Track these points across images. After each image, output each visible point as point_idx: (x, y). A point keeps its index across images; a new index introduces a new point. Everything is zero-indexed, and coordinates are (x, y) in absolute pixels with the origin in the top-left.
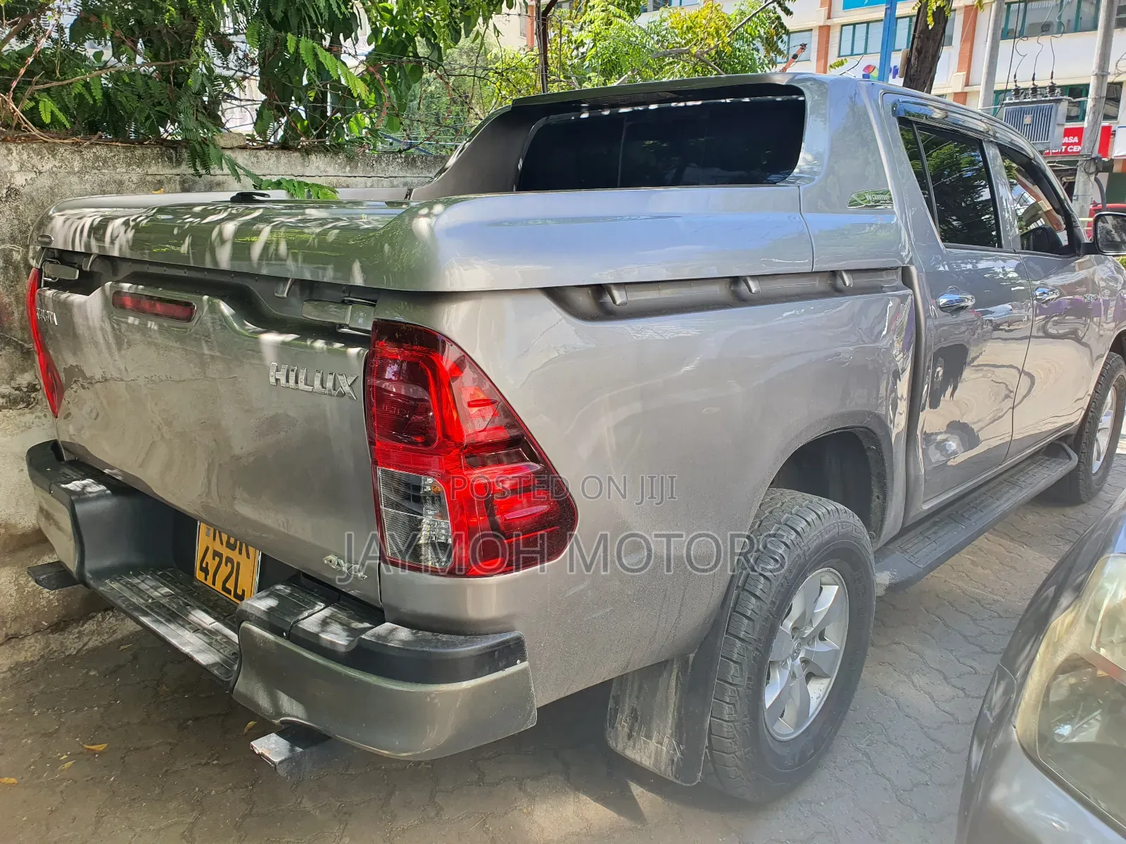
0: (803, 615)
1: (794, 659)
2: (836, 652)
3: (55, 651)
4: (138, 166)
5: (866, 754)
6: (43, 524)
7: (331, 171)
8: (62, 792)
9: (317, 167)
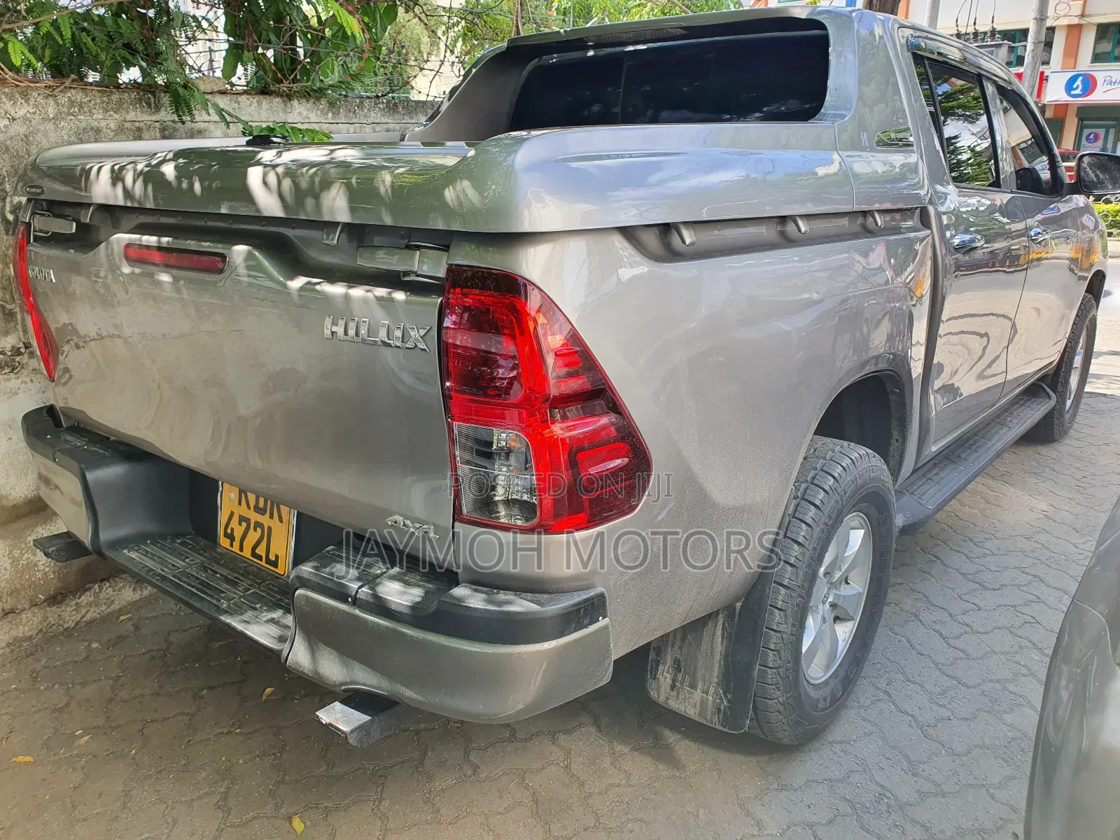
0: (836, 558)
1: (824, 603)
2: (860, 594)
3: (54, 625)
4: (116, 112)
5: (886, 692)
6: (44, 492)
7: (313, 118)
8: (83, 768)
9: (300, 113)
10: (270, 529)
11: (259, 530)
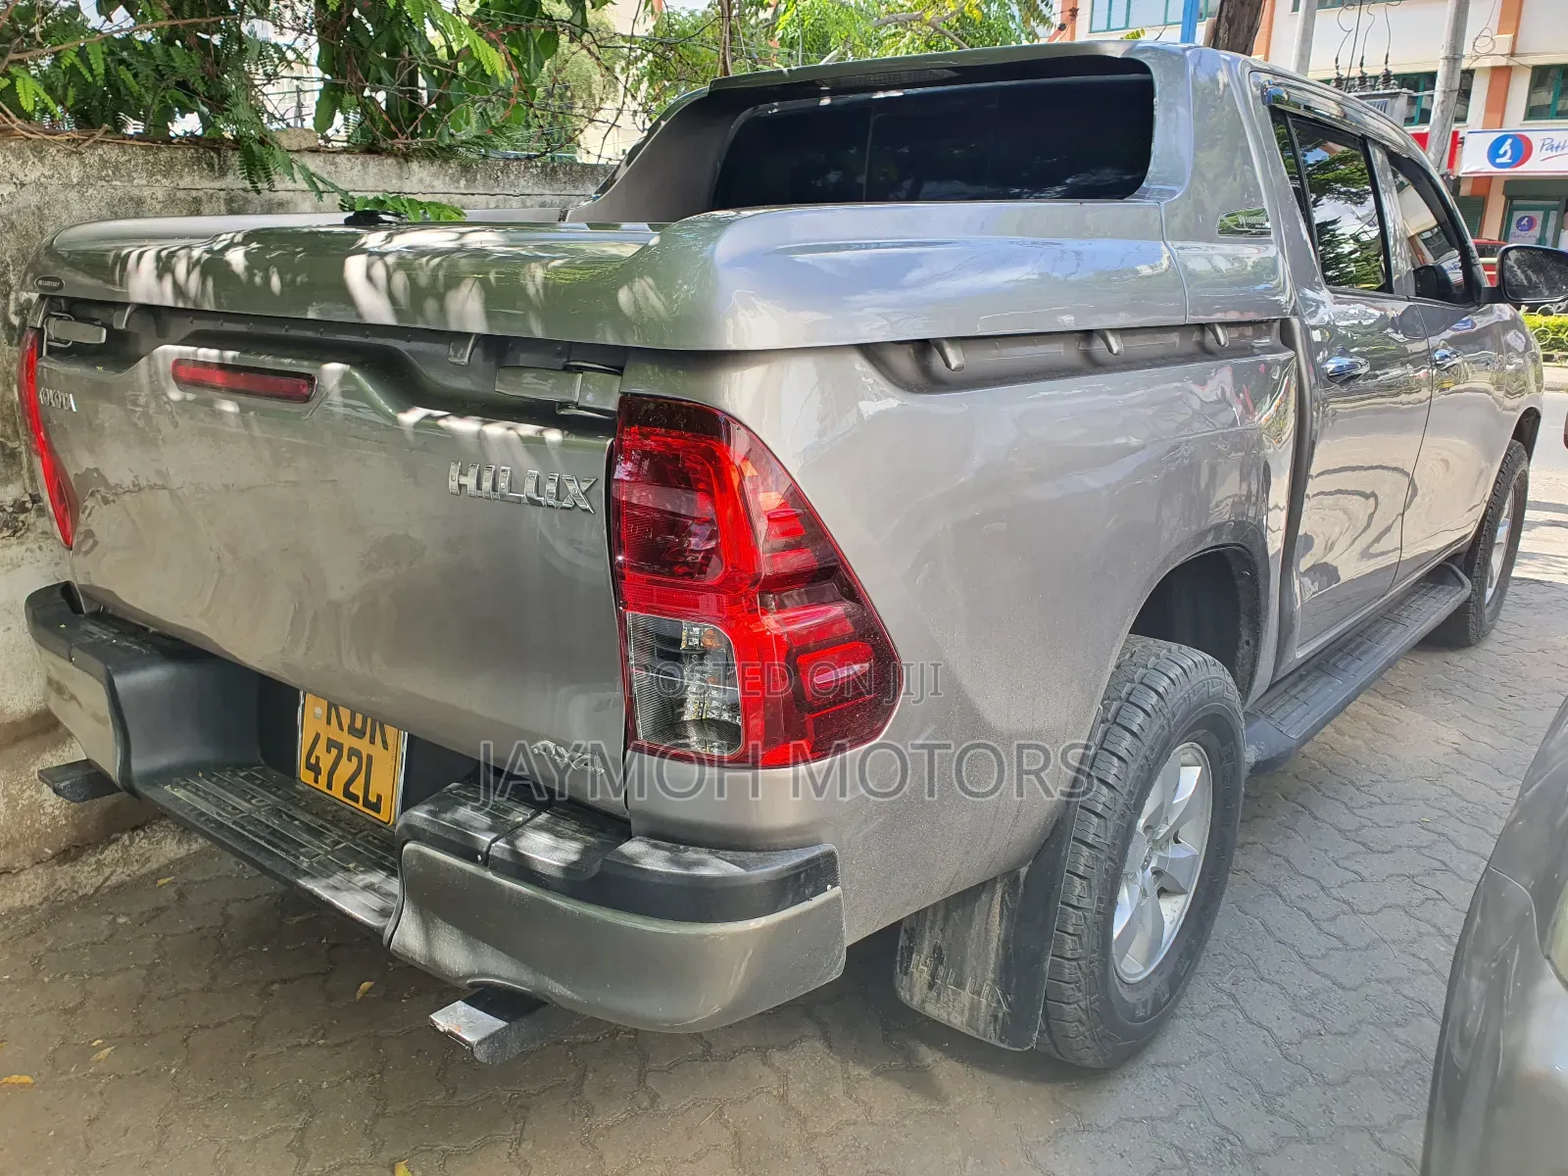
0: (1161, 807)
1: (1144, 869)
2: (1195, 857)
3: (64, 891)
4: (165, 176)
5: (1231, 996)
6: (55, 705)
7: (439, 185)
8: (101, 1093)
9: (421, 181)
10: (370, 757)
11: (355, 759)
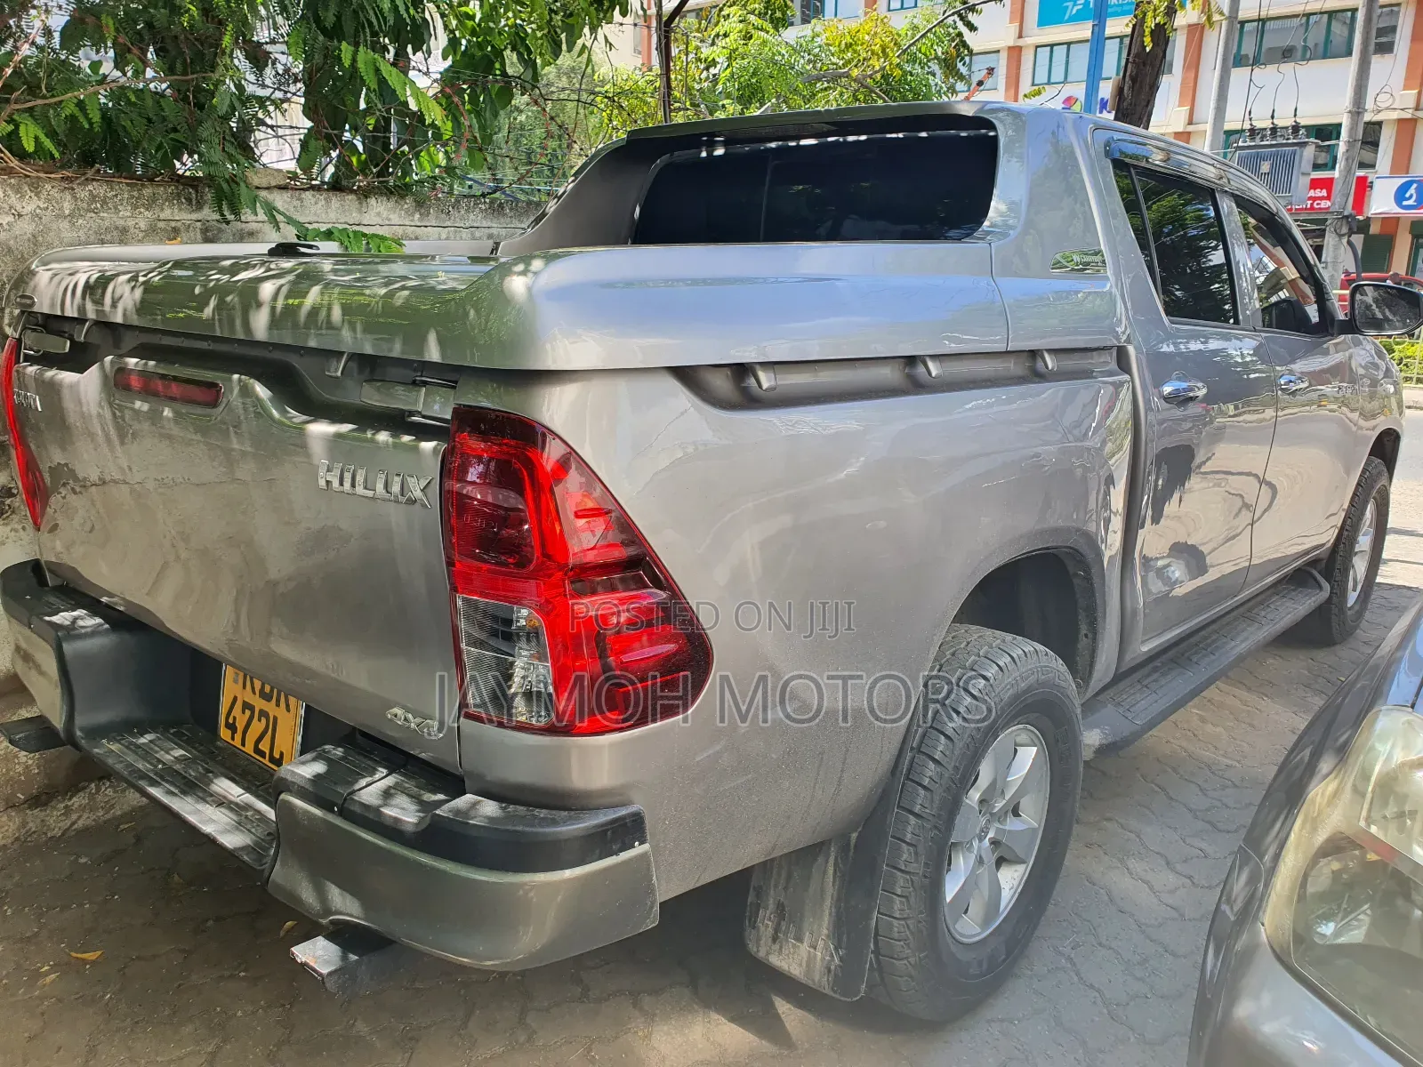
0: (993, 785)
1: (981, 840)
2: (1034, 830)
3: (34, 832)
4: (147, 209)
5: (1070, 959)
6: (20, 668)
7: (395, 219)
8: (43, 1014)
9: (379, 214)
10: (275, 719)
11: (264, 720)
